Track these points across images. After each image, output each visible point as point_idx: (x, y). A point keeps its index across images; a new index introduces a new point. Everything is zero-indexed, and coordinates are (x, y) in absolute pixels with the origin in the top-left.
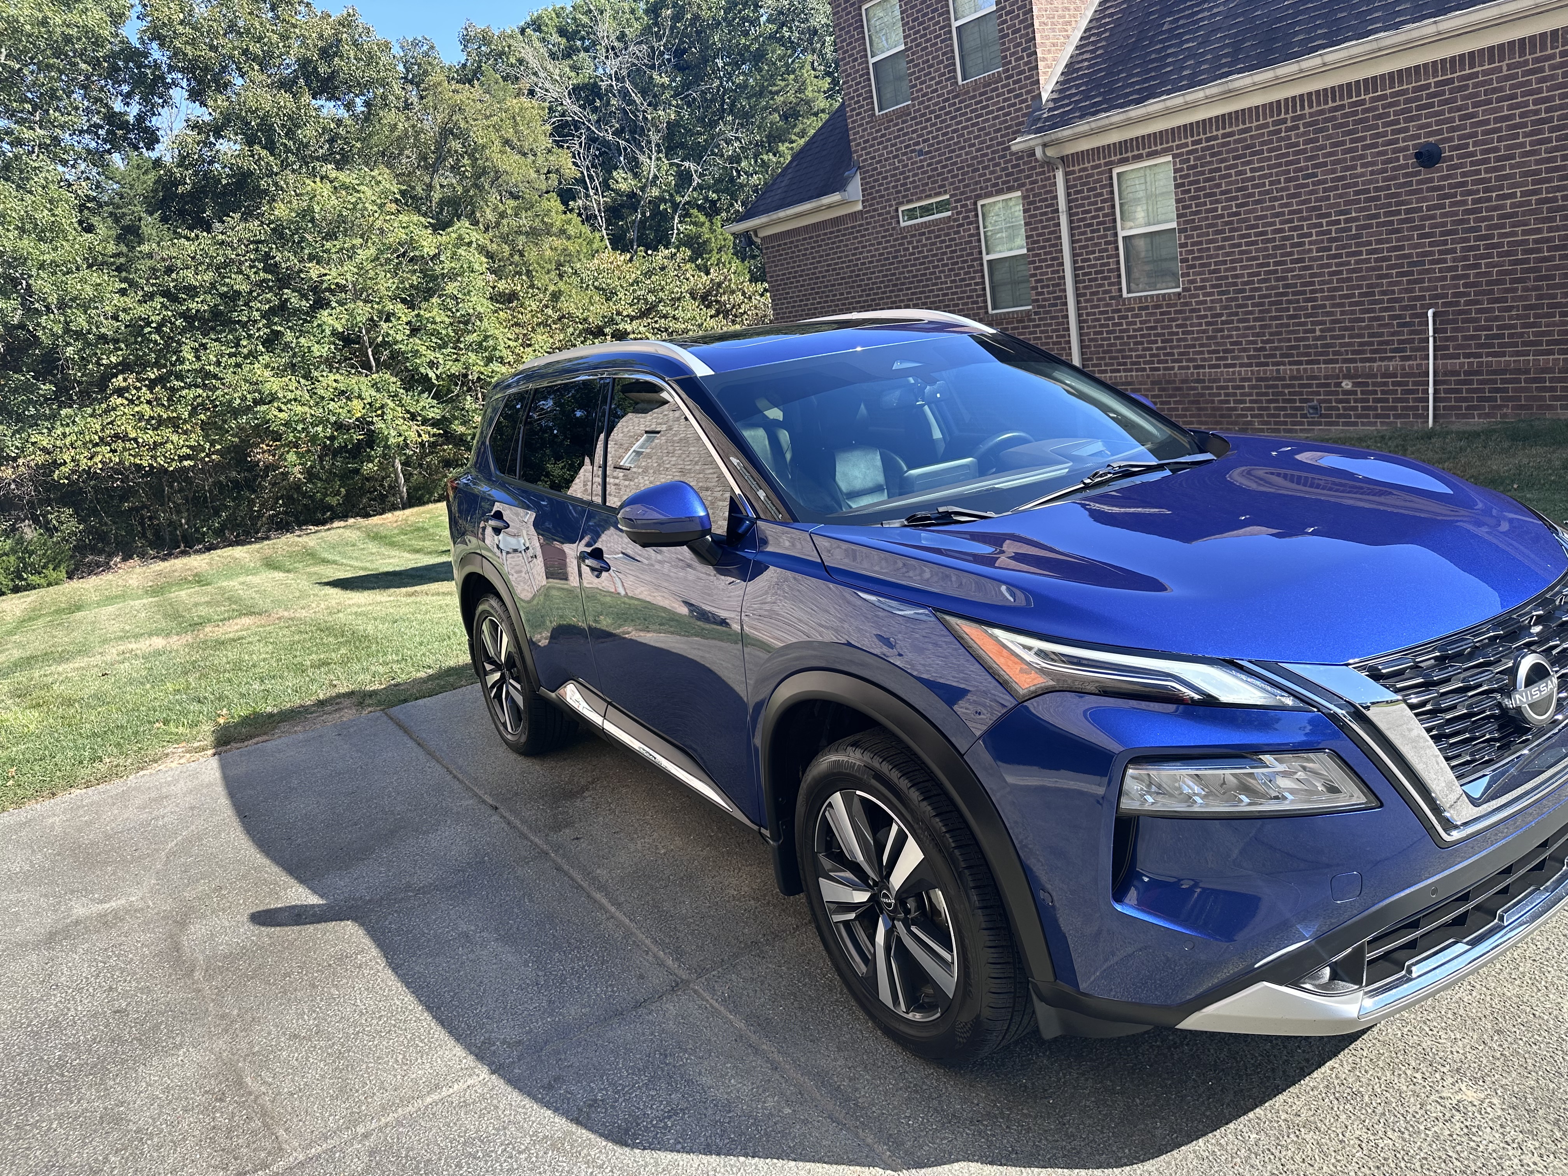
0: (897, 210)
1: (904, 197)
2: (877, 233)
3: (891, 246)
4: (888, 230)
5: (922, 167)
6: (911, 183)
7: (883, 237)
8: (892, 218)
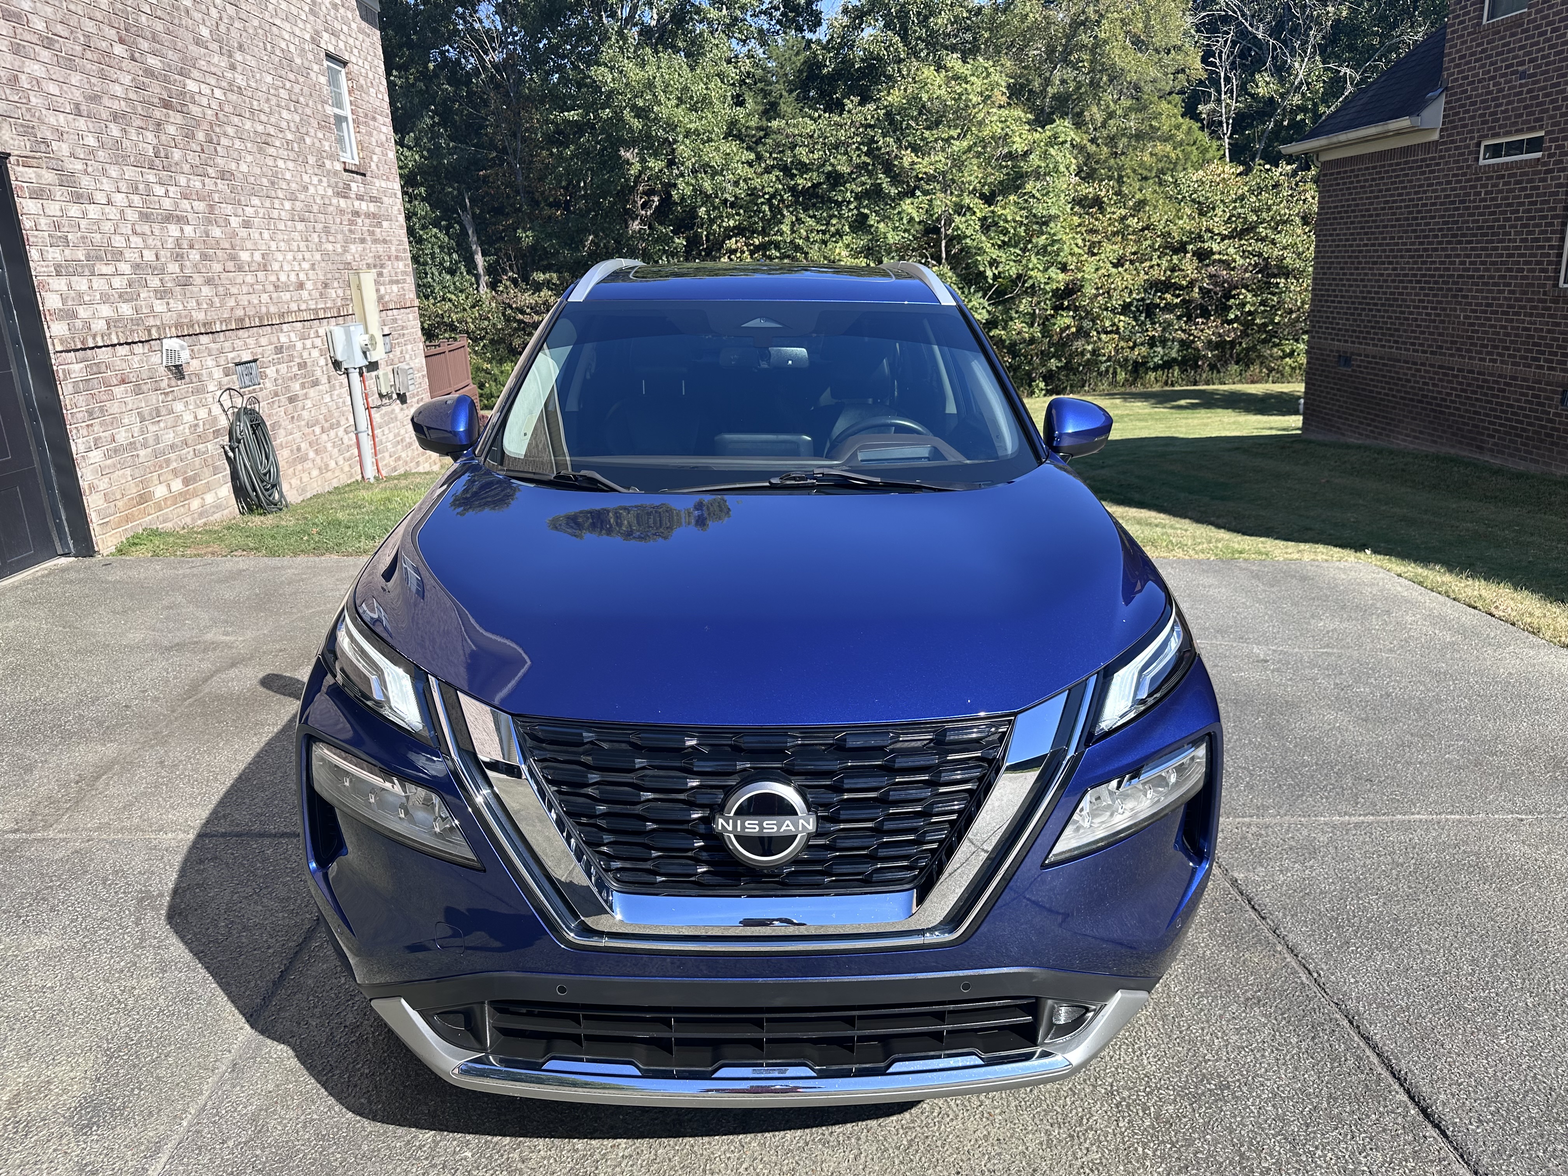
0: (1478, 145)
1: (1490, 129)
2: (1450, 169)
3: (1461, 188)
4: (1461, 168)
5: (1521, 93)
6: (1503, 112)
7: (1454, 175)
8: (1470, 153)
